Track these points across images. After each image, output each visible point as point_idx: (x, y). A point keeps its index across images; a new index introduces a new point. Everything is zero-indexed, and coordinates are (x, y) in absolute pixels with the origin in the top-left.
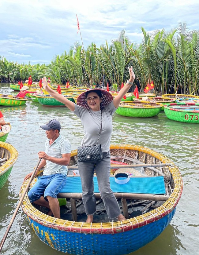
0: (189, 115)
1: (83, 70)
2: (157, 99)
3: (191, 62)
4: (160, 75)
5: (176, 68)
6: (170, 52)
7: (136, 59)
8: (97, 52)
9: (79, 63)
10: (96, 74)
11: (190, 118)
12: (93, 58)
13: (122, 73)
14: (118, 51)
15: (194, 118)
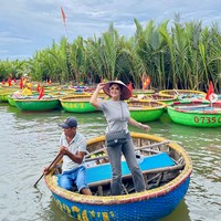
0: (199, 117)
1: (69, 65)
2: (154, 97)
3: (189, 53)
4: (156, 68)
5: (173, 60)
6: (165, 43)
7: (128, 51)
8: (84, 44)
9: (64, 57)
10: (83, 69)
11: (200, 122)
12: (79, 51)
13: (113, 68)
14: (107, 43)
15: (206, 121)
